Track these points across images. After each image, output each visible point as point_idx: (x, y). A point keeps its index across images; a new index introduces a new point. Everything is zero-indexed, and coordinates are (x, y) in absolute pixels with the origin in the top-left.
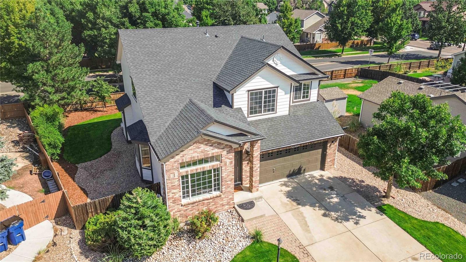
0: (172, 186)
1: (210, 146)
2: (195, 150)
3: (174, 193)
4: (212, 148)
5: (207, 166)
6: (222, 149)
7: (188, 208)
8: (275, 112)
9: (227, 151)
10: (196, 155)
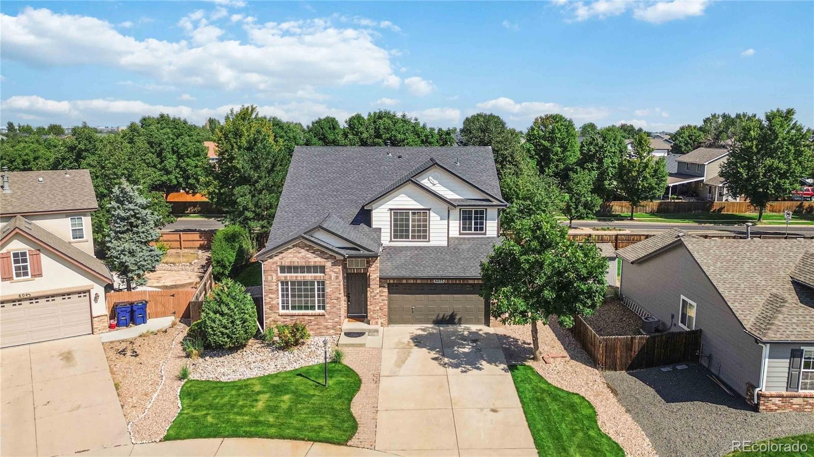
0: (270, 290)
1: (312, 253)
2: (296, 254)
3: (271, 298)
6: (326, 259)
7: (286, 320)
8: (427, 240)
9: (332, 263)
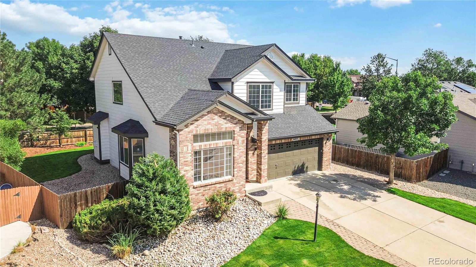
0: (185, 161)
2: (210, 121)
3: (186, 171)
4: (225, 121)
5: (221, 143)
7: (200, 191)
8: (271, 109)
9: (240, 128)
10: (209, 127)
